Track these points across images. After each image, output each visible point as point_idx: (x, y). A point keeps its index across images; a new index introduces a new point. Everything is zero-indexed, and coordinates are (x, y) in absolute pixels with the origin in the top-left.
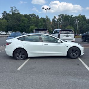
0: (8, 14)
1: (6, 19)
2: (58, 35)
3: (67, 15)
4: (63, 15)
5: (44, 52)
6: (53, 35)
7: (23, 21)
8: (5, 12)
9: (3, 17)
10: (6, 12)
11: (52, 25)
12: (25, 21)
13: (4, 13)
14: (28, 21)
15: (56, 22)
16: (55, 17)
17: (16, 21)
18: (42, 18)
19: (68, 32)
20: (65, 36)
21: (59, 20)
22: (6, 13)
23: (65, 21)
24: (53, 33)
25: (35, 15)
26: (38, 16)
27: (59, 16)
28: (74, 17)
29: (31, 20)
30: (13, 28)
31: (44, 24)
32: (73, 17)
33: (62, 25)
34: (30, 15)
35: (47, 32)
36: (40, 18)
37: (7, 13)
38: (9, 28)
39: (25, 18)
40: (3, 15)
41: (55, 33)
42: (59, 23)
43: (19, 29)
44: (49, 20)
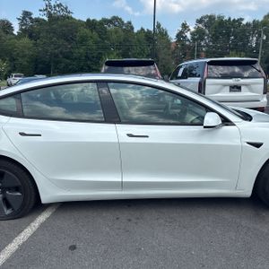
0: (37, 20)
1: (31, 37)
2: (200, 83)
3: (226, 18)
4: (211, 18)
5: (127, 179)
6: (178, 85)
7: (83, 40)
8: (27, 14)
9: (21, 29)
10: (31, 14)
11: (173, 53)
12: (90, 42)
13: (24, 18)
14: (99, 39)
15: (187, 43)
16: (185, 26)
17: (61, 42)
18: (142, 29)
19: (237, 69)
20: (225, 85)
21: (199, 34)
22: (31, 18)
23: (217, 38)
24: (180, 74)
25: (120, 19)
26: (130, 23)
27: (199, 21)
28: (248, 24)
29: (108, 39)
30: (52, 64)
31: (148, 50)
32: (244, 22)
33: (207, 52)
34: (105, 21)
35: (153, 72)
36: (135, 31)
37: (33, 17)
38: (40, 66)
39: (87, 31)
40: (21, 25)
41: (185, 76)
42: (199, 45)
43: (70, 67)
44: (164, 34)
